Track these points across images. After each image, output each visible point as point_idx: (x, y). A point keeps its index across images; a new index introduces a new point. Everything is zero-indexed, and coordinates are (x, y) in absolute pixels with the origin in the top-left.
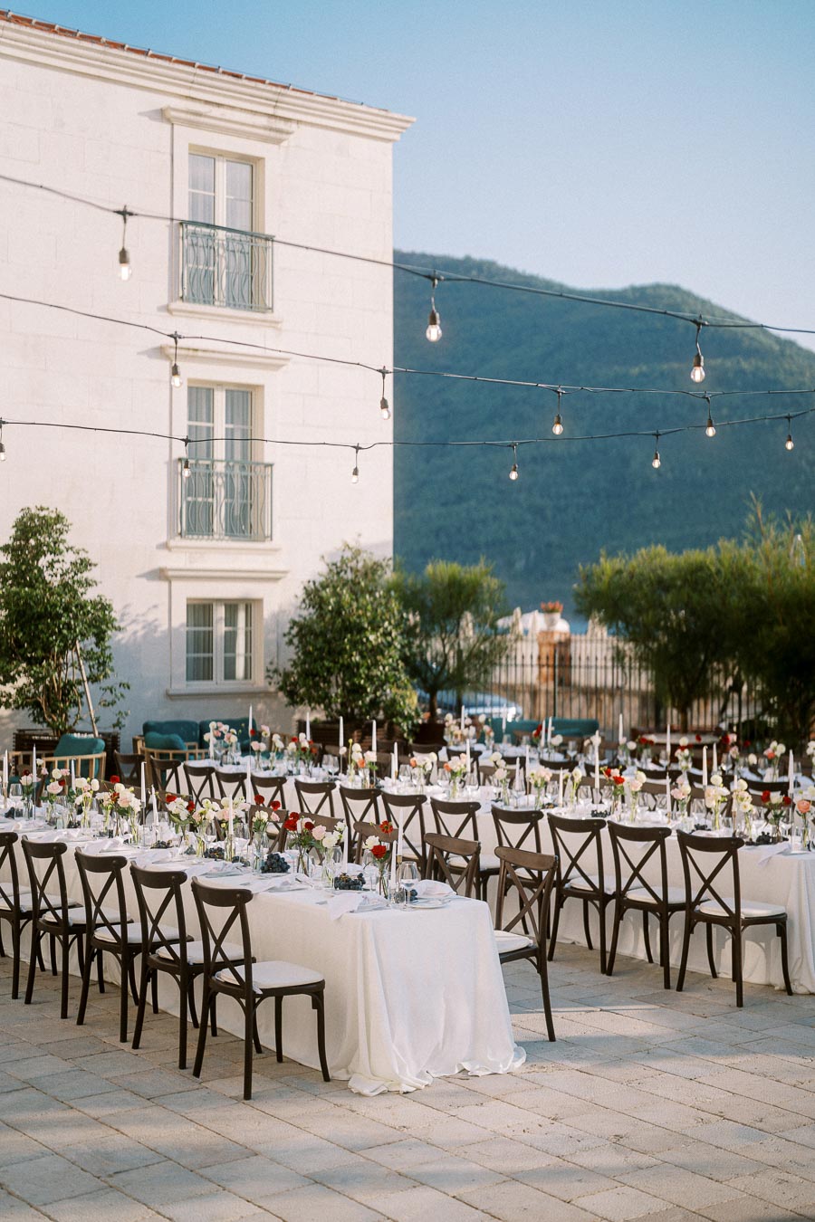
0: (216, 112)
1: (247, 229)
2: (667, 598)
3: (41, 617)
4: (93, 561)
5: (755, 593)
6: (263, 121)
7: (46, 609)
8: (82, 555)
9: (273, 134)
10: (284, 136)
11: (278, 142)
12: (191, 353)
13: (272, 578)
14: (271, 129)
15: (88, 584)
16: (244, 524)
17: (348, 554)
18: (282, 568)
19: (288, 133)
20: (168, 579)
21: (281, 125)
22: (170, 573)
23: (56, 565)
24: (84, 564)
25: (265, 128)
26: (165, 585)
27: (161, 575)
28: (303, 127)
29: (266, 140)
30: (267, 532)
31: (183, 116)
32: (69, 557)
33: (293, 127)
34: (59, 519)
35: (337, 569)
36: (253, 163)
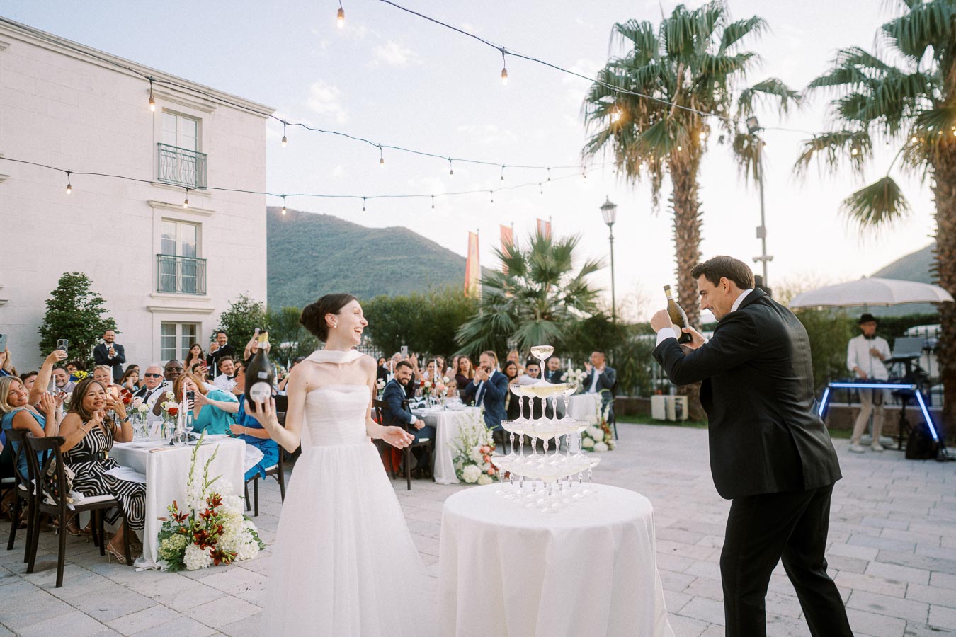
0: (177, 94)
1: (194, 150)
2: (388, 317)
3: (71, 326)
4: (104, 299)
5: (427, 313)
6: (202, 101)
7: (74, 322)
8: (98, 296)
9: (206, 108)
10: (212, 109)
11: (209, 112)
12: (163, 205)
13: (208, 312)
14: (205, 105)
15: (102, 311)
16: (192, 286)
17: (242, 300)
18: (212, 308)
19: (215, 108)
20: (151, 311)
21: (210, 104)
22: (152, 309)
23: (82, 300)
24: (99, 301)
25: (202, 104)
26: (151, 314)
27: (148, 309)
28: (222, 107)
29: (202, 110)
30: (203, 290)
31: (158, 93)
32: (90, 298)
33: (217, 105)
34: (84, 279)
35: (237, 307)
36: (198, 120)
